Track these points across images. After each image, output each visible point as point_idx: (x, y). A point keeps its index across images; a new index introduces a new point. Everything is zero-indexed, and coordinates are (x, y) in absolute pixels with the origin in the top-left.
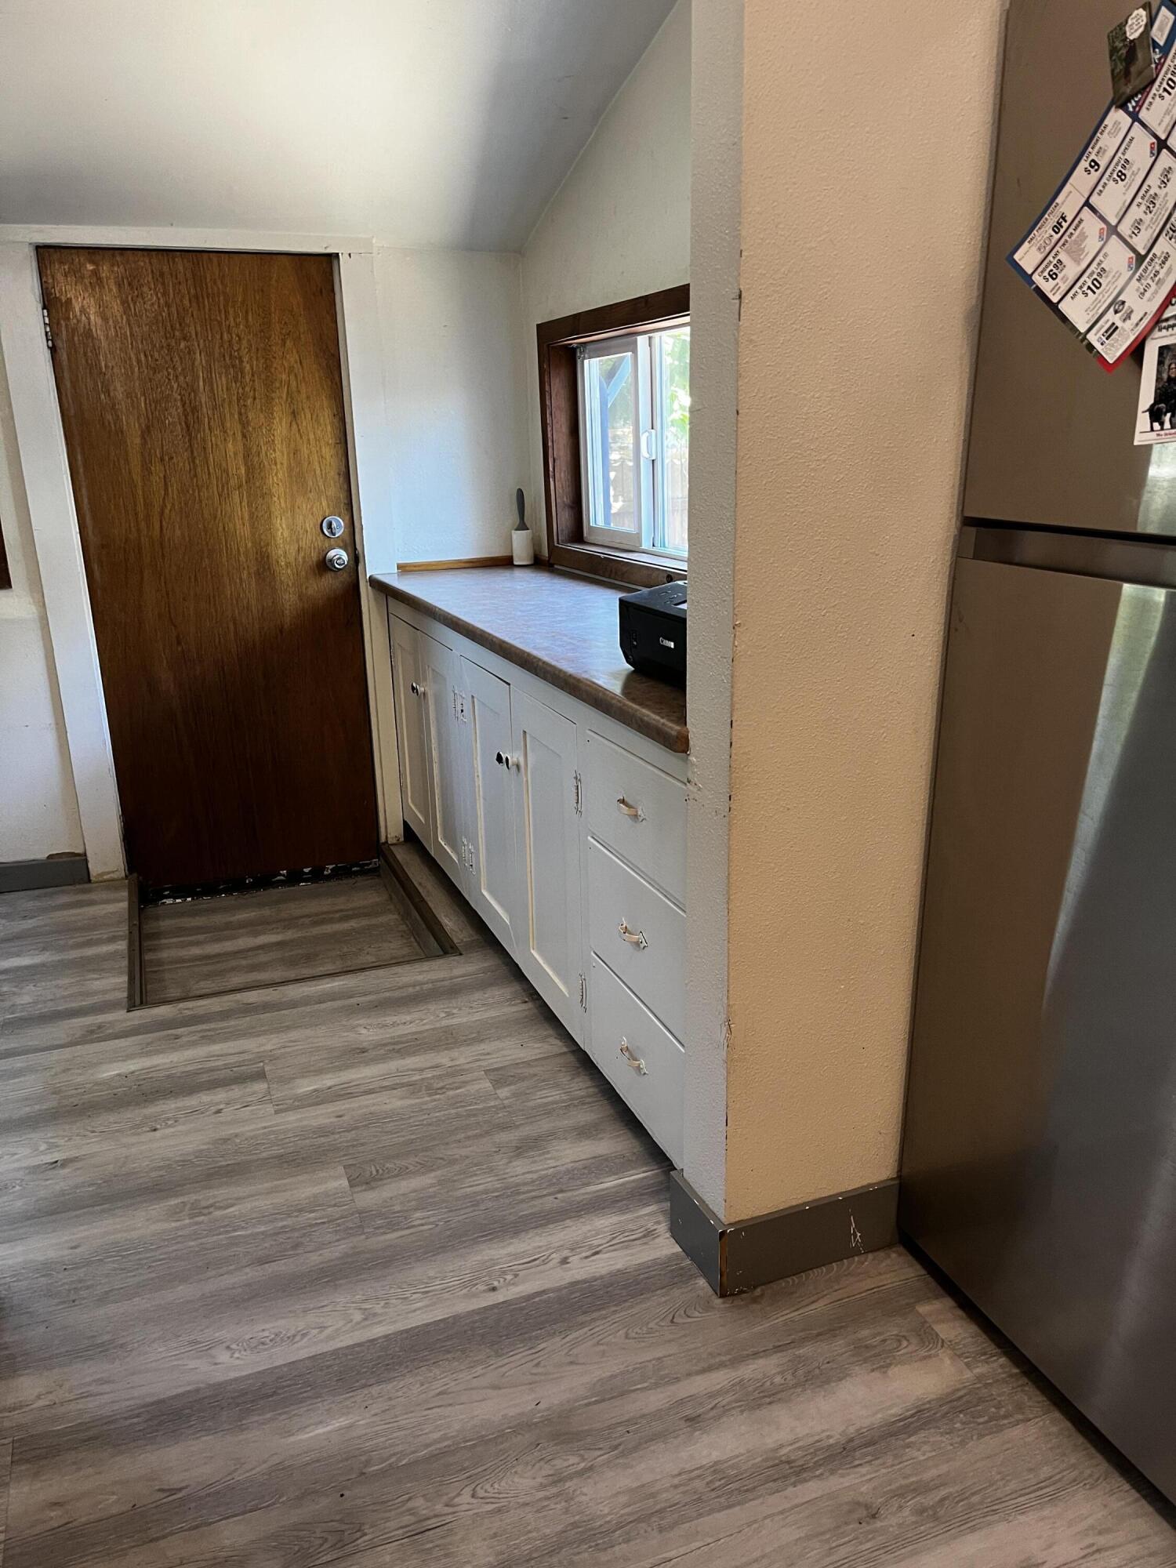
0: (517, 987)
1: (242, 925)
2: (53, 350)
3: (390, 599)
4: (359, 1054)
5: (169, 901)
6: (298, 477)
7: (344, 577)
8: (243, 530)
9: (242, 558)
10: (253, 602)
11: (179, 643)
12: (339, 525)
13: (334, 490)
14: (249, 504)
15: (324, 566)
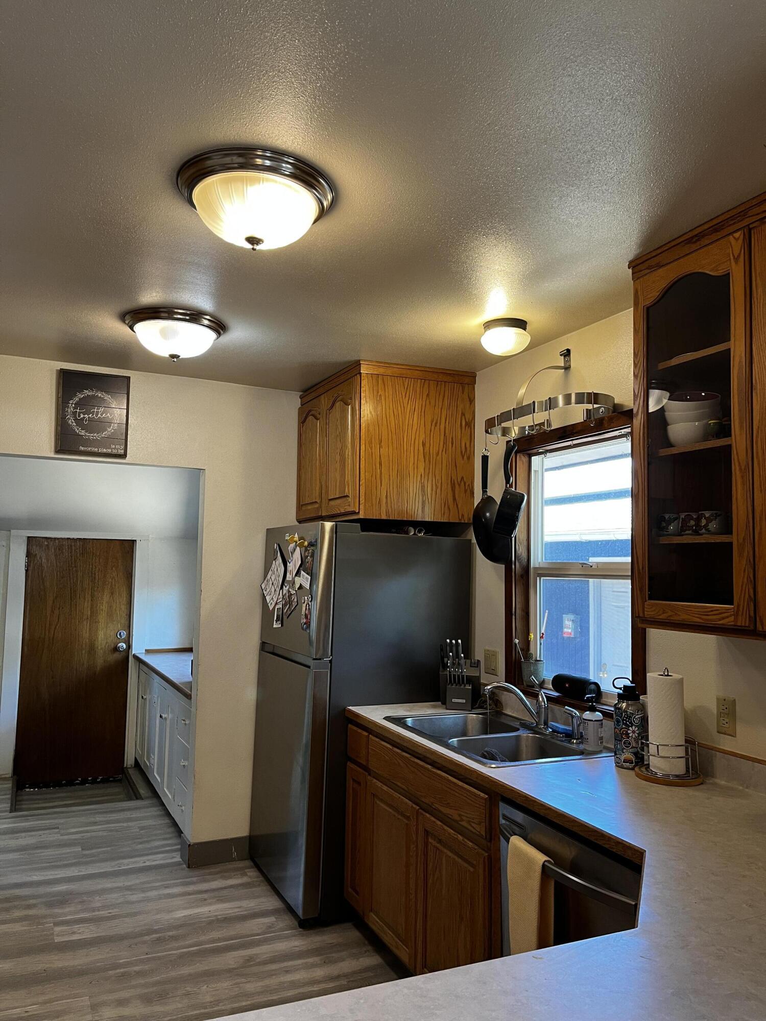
1: (58, 798)
2: (27, 571)
3: (140, 664)
5: (27, 790)
6: (110, 615)
7: (123, 654)
8: (86, 635)
9: (84, 646)
10: (85, 663)
11: (52, 678)
12: (124, 633)
13: (124, 621)
14: (90, 624)
15: (116, 649)
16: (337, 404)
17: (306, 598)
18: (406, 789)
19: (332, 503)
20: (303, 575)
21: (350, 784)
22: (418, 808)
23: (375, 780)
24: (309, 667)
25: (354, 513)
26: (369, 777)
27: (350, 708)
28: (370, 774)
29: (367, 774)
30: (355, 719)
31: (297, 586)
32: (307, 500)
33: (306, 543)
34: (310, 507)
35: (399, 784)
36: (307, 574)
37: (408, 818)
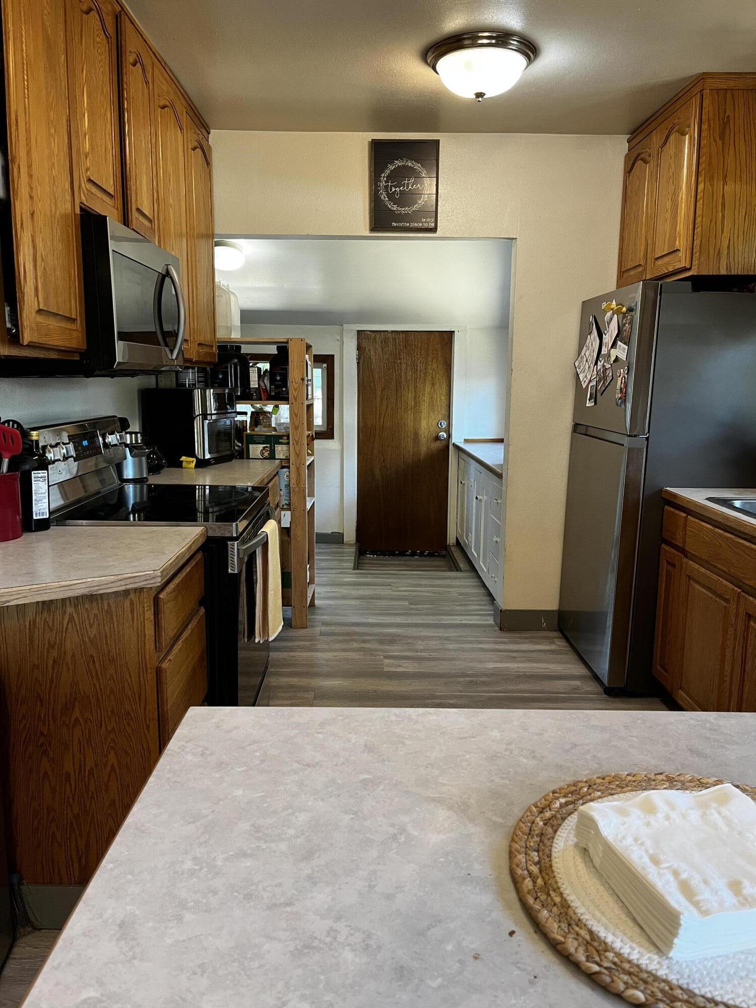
0: (473, 574)
1: (394, 564)
2: (358, 363)
3: (460, 452)
4: (420, 586)
5: (369, 556)
6: (432, 406)
7: (444, 443)
8: (410, 423)
9: (409, 434)
10: (411, 449)
11: (384, 462)
12: (444, 423)
13: (444, 411)
14: (414, 414)
15: (437, 438)
16: (672, 138)
17: (622, 370)
18: (727, 571)
19: (660, 262)
20: (620, 346)
21: (664, 566)
22: (739, 590)
23: (691, 562)
24: (623, 445)
25: (685, 270)
26: (685, 560)
27: (668, 489)
28: (686, 557)
29: (683, 556)
30: (672, 500)
31: (613, 358)
32: (630, 265)
33: (624, 309)
34: (632, 273)
35: (719, 566)
36: (624, 344)
37: (727, 601)
